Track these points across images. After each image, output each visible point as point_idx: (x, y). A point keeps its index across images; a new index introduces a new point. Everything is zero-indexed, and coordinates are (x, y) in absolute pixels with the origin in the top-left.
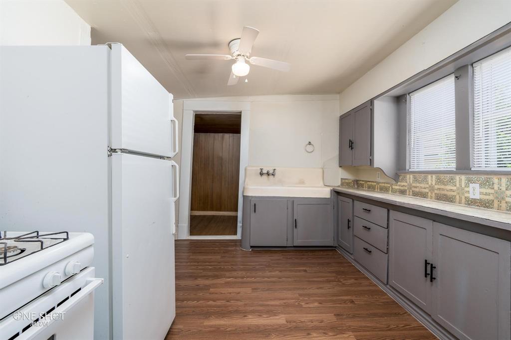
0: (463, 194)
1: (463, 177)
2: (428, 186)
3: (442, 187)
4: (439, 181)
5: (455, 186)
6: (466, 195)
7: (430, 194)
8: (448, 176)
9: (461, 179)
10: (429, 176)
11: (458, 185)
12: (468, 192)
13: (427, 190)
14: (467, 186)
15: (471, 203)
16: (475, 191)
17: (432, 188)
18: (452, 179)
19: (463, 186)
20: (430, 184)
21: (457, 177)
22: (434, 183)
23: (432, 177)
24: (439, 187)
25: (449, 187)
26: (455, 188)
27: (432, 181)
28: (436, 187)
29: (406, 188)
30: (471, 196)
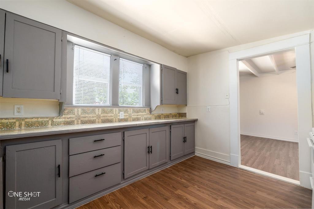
0: (117, 117)
1: (117, 109)
2: (95, 115)
3: (106, 115)
4: (104, 112)
5: (113, 114)
6: (118, 117)
7: (97, 120)
8: (109, 108)
9: (116, 110)
10: (97, 109)
11: (114, 113)
12: (119, 116)
13: (95, 118)
14: (119, 113)
15: (121, 120)
16: (122, 115)
17: (99, 117)
18: (112, 110)
19: (117, 113)
20: (97, 114)
21: (114, 109)
22: (100, 113)
23: (99, 109)
24: (104, 115)
25: (110, 115)
26: (113, 115)
27: (99, 112)
28: (102, 115)
29: (74, 119)
30: (121, 118)
